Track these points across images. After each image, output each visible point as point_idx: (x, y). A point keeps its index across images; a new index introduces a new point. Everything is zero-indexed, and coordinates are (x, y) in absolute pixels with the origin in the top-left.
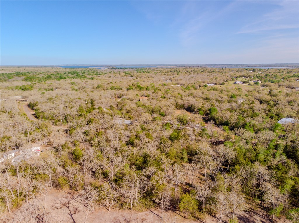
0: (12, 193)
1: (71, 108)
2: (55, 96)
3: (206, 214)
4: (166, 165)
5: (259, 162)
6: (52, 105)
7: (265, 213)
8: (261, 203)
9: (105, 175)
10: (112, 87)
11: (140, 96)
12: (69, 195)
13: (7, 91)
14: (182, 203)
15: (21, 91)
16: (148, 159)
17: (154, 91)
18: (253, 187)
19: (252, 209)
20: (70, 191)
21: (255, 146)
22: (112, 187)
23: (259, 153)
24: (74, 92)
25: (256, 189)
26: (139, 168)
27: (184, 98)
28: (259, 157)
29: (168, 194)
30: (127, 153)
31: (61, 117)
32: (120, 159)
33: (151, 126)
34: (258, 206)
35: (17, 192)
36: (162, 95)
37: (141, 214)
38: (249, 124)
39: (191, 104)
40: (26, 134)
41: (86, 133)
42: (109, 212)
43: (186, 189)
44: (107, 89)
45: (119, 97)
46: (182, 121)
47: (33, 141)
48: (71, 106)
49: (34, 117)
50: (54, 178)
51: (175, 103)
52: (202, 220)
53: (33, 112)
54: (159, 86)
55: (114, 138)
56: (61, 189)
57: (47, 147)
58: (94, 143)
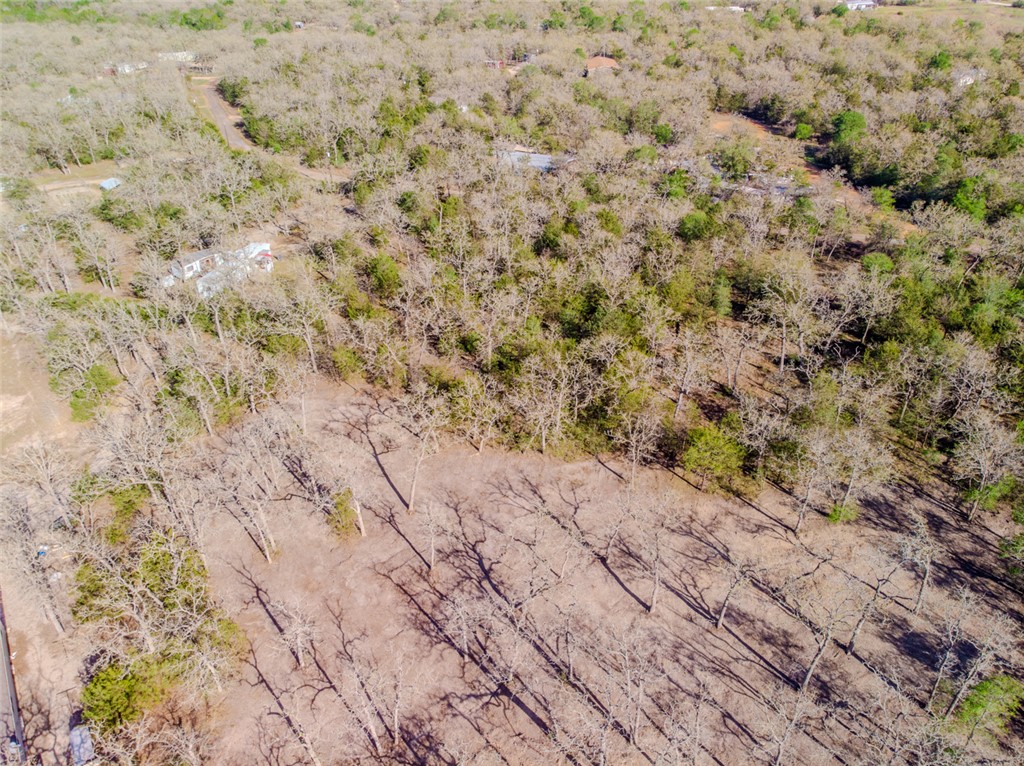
0: (211, 384)
1: (355, 103)
2: (299, 54)
3: (764, 483)
4: (656, 328)
5: (973, 333)
6: (298, 95)
7: (952, 493)
8: (945, 463)
9: (467, 345)
10: (492, 16)
11: (587, 54)
12: (365, 399)
13: (143, 30)
14: (692, 450)
15: (188, 33)
16: (601, 301)
17: (639, 33)
18: (931, 413)
19: (910, 478)
20: (369, 387)
21: (974, 271)
22: (489, 387)
23: (982, 300)
24: (361, 37)
25: (938, 421)
26: (576, 332)
27: (748, 68)
28: (976, 316)
29: (652, 421)
30: (535, 283)
31: (325, 139)
32: (514, 299)
33: (618, 185)
34: (935, 471)
35: (223, 382)
36: (670, 52)
37: (569, 467)
38: (975, 182)
39: (772, 91)
40: (224, 198)
41: (404, 203)
42: (481, 454)
43: (713, 401)
44: (474, 26)
45: (516, 58)
46: (729, 165)
47: (249, 223)
48: (354, 96)
49: (242, 135)
50: (320, 347)
51: (714, 88)
52: (750, 500)
53: (236, 116)
54: (662, 13)
55: (497, 225)
56: (344, 380)
57: (291, 242)
58: (431, 240)
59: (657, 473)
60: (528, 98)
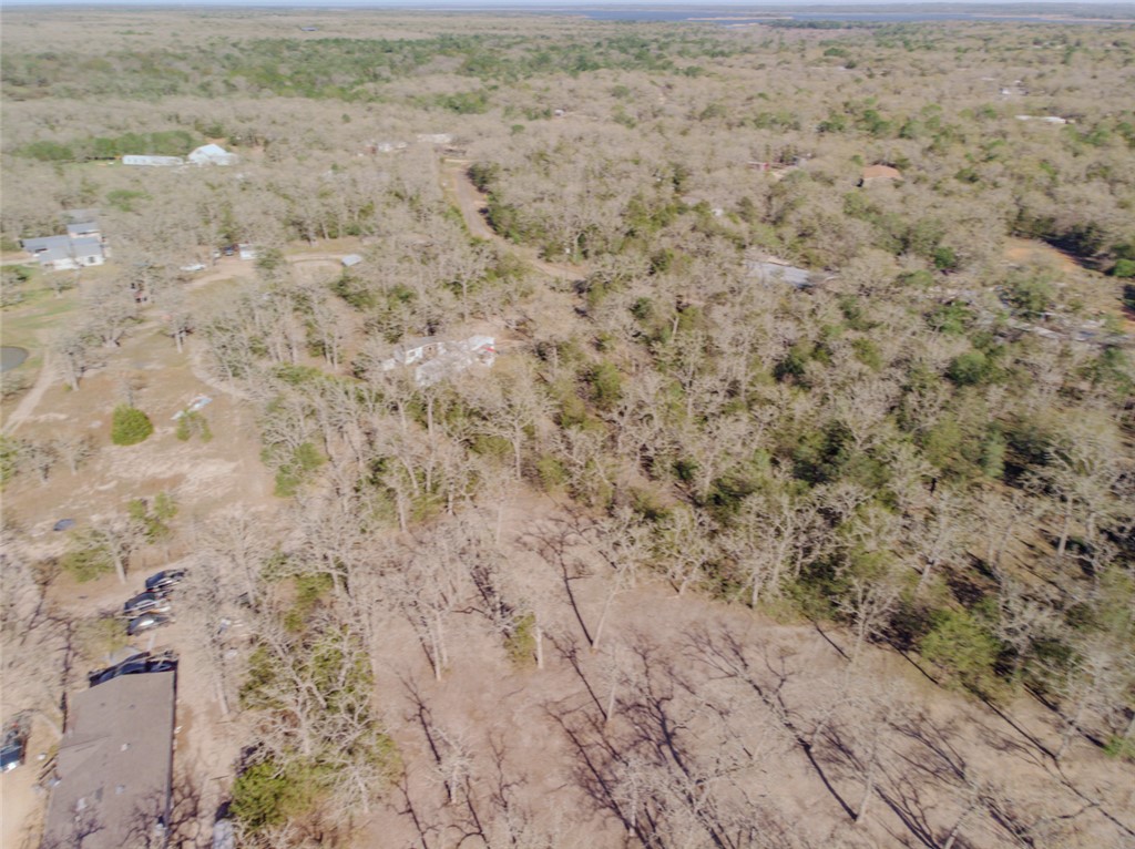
0: (413, 477)
1: (604, 197)
2: (554, 143)
3: (1021, 689)
4: (907, 482)
6: (547, 186)
9: (683, 471)
10: (763, 115)
11: (865, 162)
12: (568, 518)
13: (409, 112)
14: (933, 635)
15: (450, 115)
16: (846, 443)
17: (930, 142)
20: (570, 503)
22: (701, 524)
24: (621, 129)
26: (811, 474)
27: (1063, 189)
29: (888, 593)
30: (770, 412)
31: (567, 233)
32: (743, 427)
33: (884, 312)
35: (424, 477)
36: (965, 164)
37: (781, 630)
39: (1089, 217)
40: (456, 287)
41: (639, 310)
42: (682, 598)
43: (966, 579)
44: (742, 124)
45: (784, 160)
46: (1023, 302)
47: (477, 313)
48: (603, 190)
49: (484, 222)
50: (527, 453)
51: (1015, 210)
52: (1000, 707)
53: (481, 201)
54: (961, 121)
55: (736, 342)
56: (545, 491)
57: (516, 338)
58: (661, 351)
59: (885, 655)
60: (791, 206)
